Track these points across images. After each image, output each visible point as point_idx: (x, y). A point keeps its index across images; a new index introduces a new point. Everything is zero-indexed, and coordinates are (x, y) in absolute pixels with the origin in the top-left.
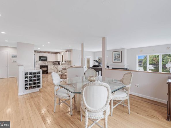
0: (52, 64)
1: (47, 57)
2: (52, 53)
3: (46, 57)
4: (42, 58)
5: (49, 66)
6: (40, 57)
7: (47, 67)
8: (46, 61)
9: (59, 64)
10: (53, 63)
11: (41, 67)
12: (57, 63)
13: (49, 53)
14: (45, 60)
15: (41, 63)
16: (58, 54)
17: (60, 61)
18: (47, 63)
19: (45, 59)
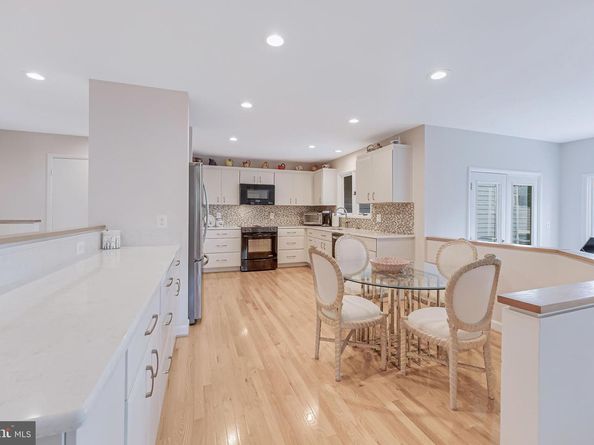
0: (296, 219)
1: (274, 186)
2: (295, 166)
3: (271, 189)
4: (251, 194)
5: (281, 232)
6: (244, 189)
7: (272, 236)
8: (267, 208)
9: (327, 220)
10: (301, 215)
11: (248, 236)
12: (321, 218)
13: (284, 168)
14: (264, 202)
15: (248, 217)
16: (325, 171)
17: (332, 208)
18: (272, 216)
19: (265, 195)
